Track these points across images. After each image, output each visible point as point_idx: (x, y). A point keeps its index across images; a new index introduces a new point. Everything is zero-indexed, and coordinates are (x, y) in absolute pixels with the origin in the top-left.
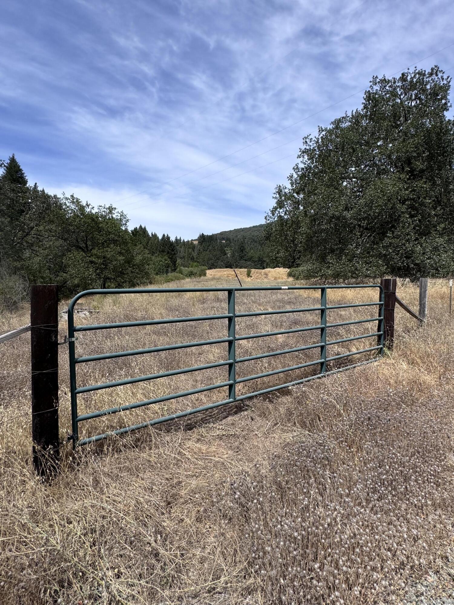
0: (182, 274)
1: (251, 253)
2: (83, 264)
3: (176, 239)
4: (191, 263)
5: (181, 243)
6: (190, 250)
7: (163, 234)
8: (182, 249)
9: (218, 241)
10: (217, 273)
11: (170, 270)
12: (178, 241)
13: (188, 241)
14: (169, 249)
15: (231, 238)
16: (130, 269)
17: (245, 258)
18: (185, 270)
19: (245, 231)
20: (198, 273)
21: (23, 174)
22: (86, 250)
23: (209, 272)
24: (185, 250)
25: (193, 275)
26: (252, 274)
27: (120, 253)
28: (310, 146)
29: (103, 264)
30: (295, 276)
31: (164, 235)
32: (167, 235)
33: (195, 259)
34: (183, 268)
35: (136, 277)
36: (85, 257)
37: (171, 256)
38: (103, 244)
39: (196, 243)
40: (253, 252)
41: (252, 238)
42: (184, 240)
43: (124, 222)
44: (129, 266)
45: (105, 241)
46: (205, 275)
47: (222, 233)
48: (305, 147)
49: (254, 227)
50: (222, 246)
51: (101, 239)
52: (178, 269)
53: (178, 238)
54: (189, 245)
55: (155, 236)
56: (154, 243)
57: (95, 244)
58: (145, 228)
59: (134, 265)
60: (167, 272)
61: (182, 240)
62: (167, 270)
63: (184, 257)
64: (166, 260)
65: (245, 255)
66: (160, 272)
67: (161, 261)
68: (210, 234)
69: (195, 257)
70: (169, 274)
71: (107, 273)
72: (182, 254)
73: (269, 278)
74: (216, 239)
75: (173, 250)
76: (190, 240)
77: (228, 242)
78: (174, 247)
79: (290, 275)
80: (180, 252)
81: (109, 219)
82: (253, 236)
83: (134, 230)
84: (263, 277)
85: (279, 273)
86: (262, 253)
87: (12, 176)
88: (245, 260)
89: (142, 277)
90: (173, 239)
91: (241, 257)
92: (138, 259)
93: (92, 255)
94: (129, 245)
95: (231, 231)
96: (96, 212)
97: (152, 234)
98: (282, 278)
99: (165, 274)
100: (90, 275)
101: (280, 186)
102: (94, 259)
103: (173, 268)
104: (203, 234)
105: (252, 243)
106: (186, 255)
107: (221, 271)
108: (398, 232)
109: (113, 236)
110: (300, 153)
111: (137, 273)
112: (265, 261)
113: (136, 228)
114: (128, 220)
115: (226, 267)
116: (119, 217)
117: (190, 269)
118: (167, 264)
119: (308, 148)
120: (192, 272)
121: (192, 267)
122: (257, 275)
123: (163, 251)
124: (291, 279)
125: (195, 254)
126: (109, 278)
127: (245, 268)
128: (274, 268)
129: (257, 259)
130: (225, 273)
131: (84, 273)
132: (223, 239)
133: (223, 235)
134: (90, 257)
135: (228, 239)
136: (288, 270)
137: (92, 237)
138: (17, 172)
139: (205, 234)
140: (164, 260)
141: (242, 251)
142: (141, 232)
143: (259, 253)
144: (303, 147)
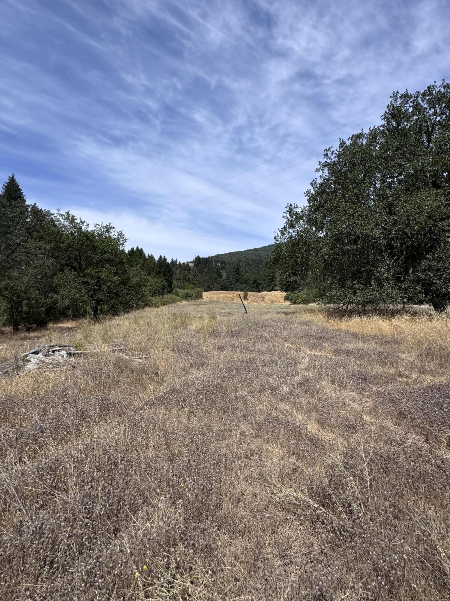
0: (178, 296)
1: (246, 276)
2: (75, 285)
3: (172, 261)
4: (187, 285)
5: (177, 265)
6: (186, 272)
7: (159, 256)
8: (178, 271)
9: (214, 263)
10: (213, 296)
11: (165, 291)
12: (174, 263)
13: (184, 263)
14: (166, 270)
15: (227, 260)
16: (125, 290)
17: (240, 281)
18: (181, 292)
19: (240, 254)
20: (194, 295)
21: (21, 193)
22: (80, 270)
23: (205, 294)
24: (181, 272)
25: (189, 297)
26: (249, 297)
27: (116, 274)
28: (332, 159)
29: (97, 285)
30: (292, 300)
31: (161, 257)
32: (164, 257)
33: (191, 281)
34: (179, 290)
35: (132, 299)
36: (78, 277)
37: (167, 278)
38: (98, 263)
39: (191, 265)
40: (248, 275)
41: (246, 262)
42: (180, 262)
43: (121, 242)
44: (124, 288)
45: (100, 261)
46: (201, 297)
47: (217, 256)
48: (325, 159)
49: (248, 250)
50: (217, 269)
51: (95, 260)
52: (174, 291)
53: (175, 260)
54: (185, 267)
55: (151, 258)
56: (150, 264)
57: (89, 264)
58: (142, 250)
59: (130, 287)
60: (163, 294)
61: (178, 262)
62: (163, 291)
63: (179, 279)
64: (162, 282)
65: (241, 278)
66: (156, 294)
67: (158, 282)
68: (206, 257)
69: (191, 279)
70: (165, 296)
71: (100, 295)
72: (178, 276)
73: (266, 301)
74: (212, 262)
75: (169, 272)
76: (186, 262)
77: (223, 264)
78: (171, 268)
79: (286, 298)
80: (176, 274)
81: (106, 238)
82: (248, 259)
83: (131, 250)
84: (260, 300)
85: (276, 297)
86: (257, 276)
87: (10, 195)
88: (241, 283)
89: (138, 300)
90: (169, 260)
91: (237, 280)
92: (135, 280)
93: (85, 275)
94: (126, 266)
95: (226, 254)
96: (92, 231)
97: (148, 255)
98: (279, 302)
99: (161, 296)
100: (82, 296)
101: (291, 205)
102: (87, 279)
103: (169, 290)
104: (198, 256)
105: (247, 266)
106: (182, 276)
107: (217, 294)
108: (440, 253)
109: (109, 255)
110: (320, 166)
111: (133, 295)
112: (260, 284)
113: (133, 248)
114: (125, 240)
115: (222, 290)
116: (116, 237)
117: (186, 291)
118: (163, 285)
119: (328, 161)
120: (188, 294)
121: (188, 289)
122: (254, 298)
123: (160, 273)
124: (288, 303)
125: (191, 276)
126: (102, 300)
127: (241, 290)
128: (270, 291)
129: (252, 282)
130: (222, 295)
131: (75, 295)
132: (219, 262)
133: (218, 258)
134: (82, 277)
135: (223, 262)
136: (284, 294)
137: (86, 257)
138: (16, 191)
139: (201, 256)
140: (160, 281)
141: (237, 274)
142: (137, 253)
143: (254, 276)
144: (323, 160)
